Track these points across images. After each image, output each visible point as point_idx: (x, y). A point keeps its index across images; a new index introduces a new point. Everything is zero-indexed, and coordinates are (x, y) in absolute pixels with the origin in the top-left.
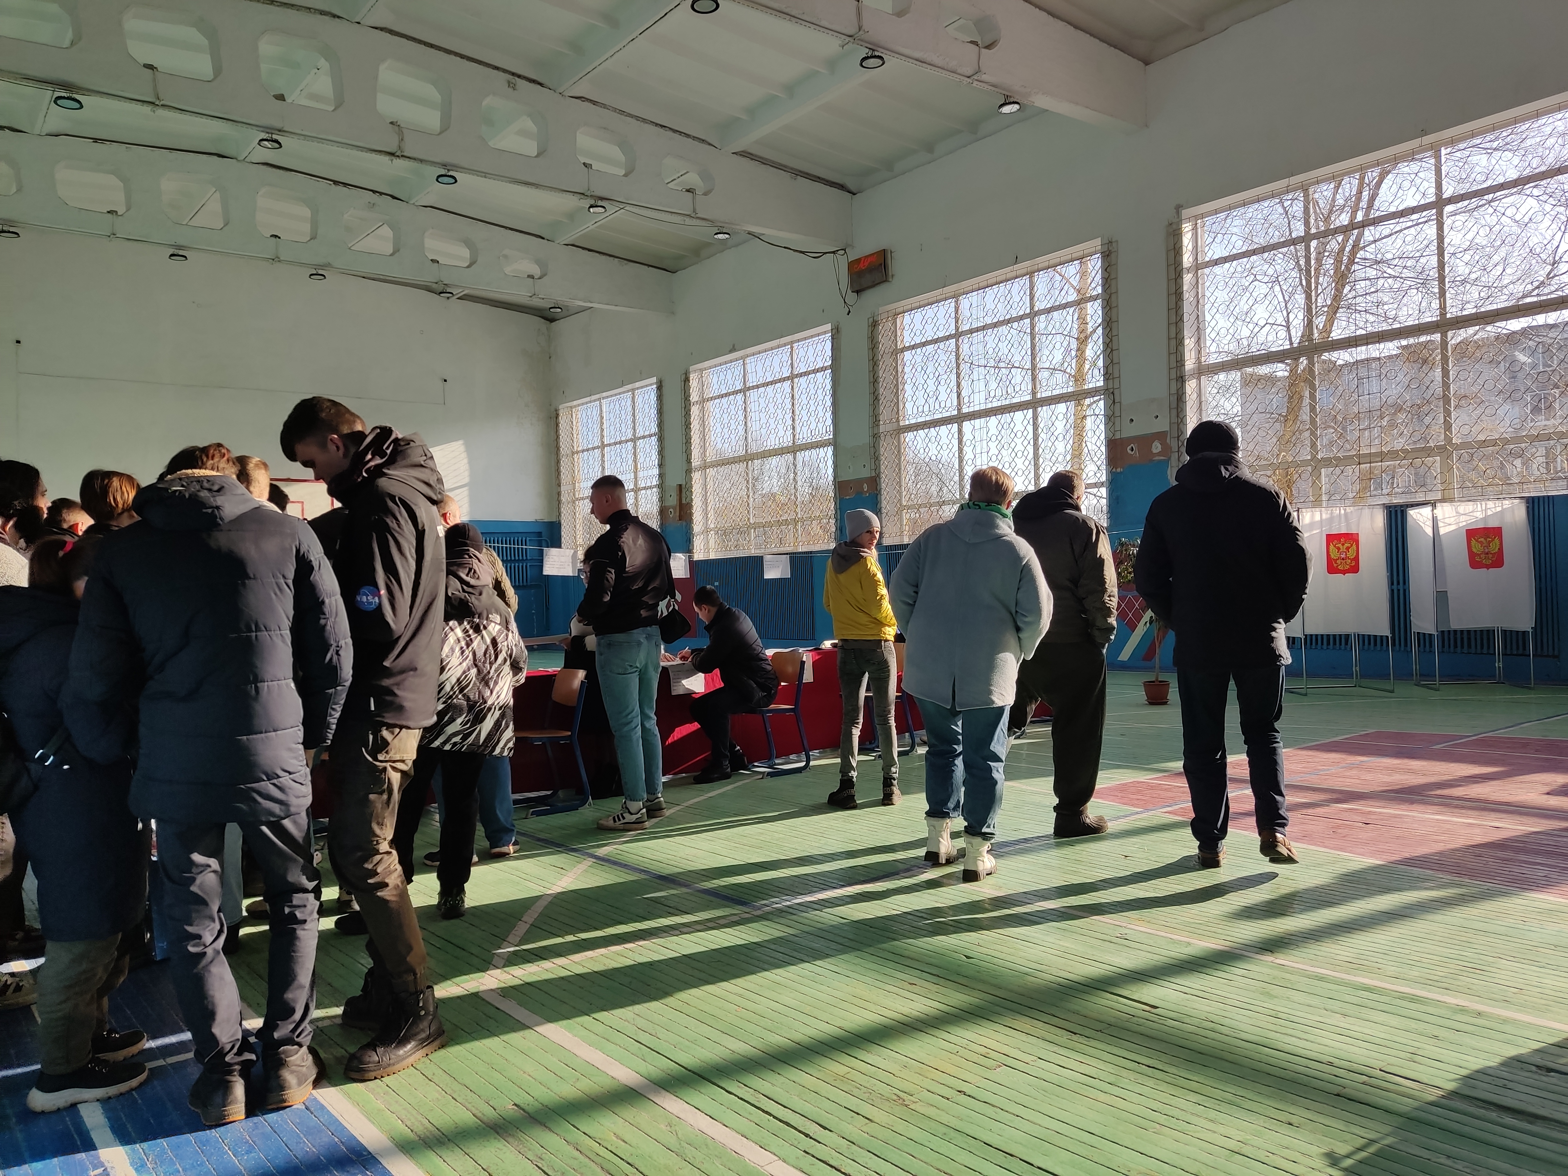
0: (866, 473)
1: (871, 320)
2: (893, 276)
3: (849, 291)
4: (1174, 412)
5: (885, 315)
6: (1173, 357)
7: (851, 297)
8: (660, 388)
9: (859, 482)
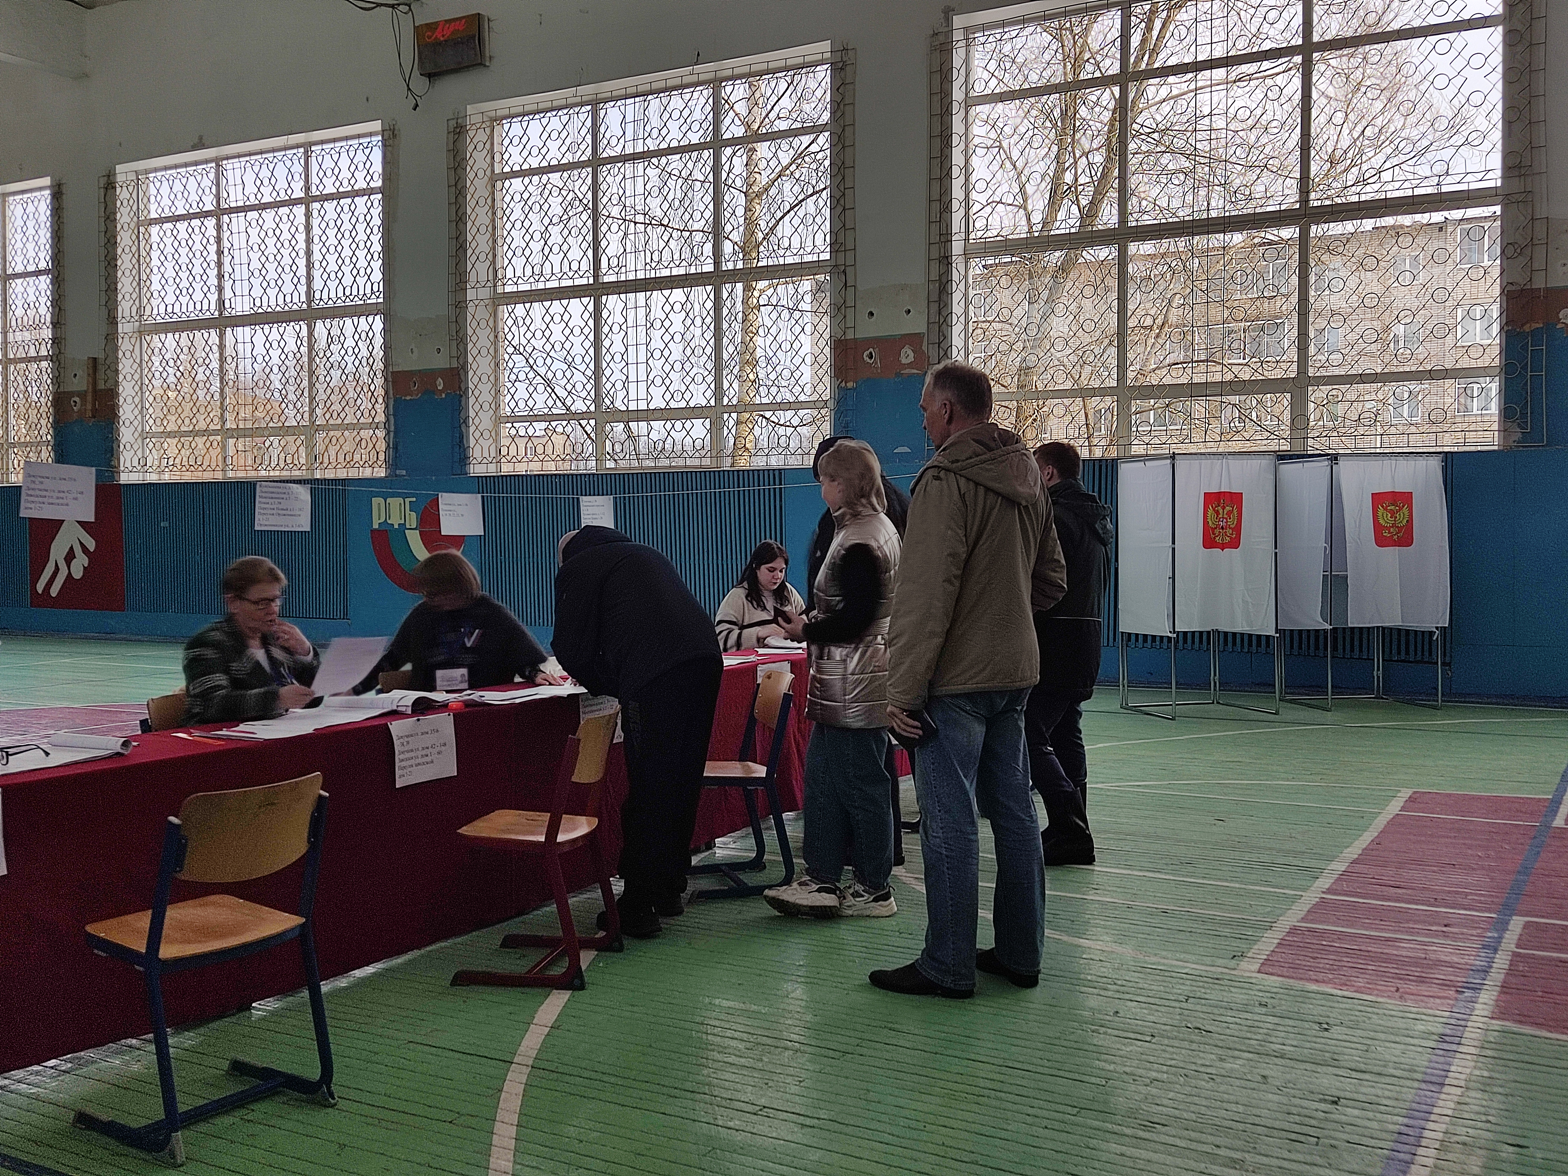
0: (441, 362)
1: (453, 123)
2: (490, 57)
3: (416, 72)
4: (934, 307)
5: (479, 118)
6: (935, 228)
7: (419, 84)
8: (57, 194)
9: (428, 376)
